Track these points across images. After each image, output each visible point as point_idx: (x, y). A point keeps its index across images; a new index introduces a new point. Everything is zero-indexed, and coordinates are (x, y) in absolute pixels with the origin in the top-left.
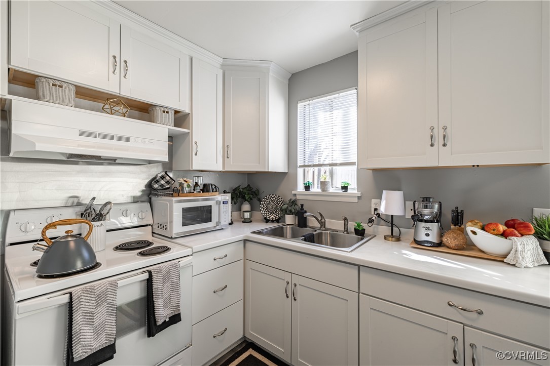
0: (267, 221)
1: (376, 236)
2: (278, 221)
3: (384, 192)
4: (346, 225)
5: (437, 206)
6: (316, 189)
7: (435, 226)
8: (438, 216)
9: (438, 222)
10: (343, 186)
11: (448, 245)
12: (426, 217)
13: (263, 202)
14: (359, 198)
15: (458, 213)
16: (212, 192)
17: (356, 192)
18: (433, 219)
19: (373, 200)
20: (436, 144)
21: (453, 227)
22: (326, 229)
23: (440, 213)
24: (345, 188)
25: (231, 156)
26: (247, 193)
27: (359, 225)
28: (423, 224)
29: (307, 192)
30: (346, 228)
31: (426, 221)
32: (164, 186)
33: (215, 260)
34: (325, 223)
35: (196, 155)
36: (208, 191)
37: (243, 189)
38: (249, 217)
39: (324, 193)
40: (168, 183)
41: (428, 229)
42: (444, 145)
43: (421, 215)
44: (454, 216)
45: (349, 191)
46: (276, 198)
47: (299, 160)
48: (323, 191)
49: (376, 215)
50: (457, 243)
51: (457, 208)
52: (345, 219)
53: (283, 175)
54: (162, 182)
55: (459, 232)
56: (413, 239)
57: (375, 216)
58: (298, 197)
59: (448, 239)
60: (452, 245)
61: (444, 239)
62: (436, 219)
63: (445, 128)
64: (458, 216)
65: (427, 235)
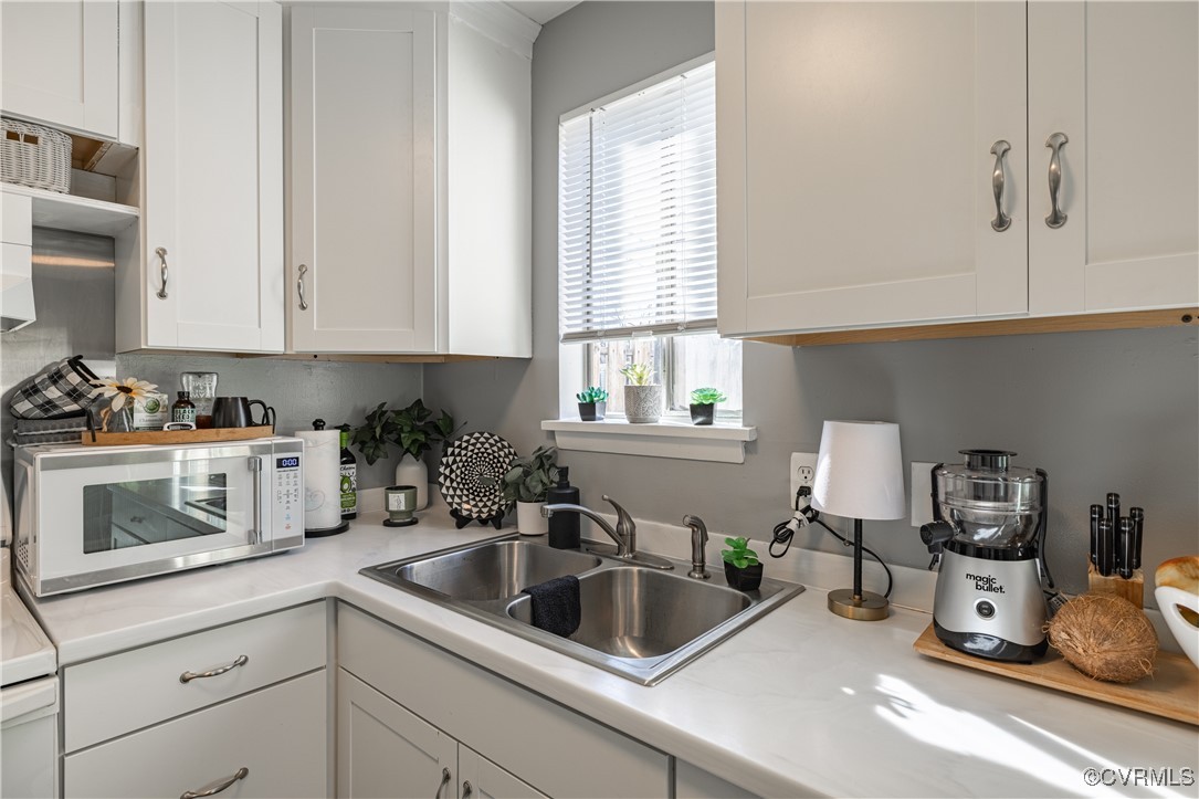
0: (462, 521)
1: (803, 590)
2: (496, 520)
3: (828, 425)
4: (699, 545)
5: (1027, 486)
6: (614, 414)
7: (1018, 575)
8: (1033, 528)
9: (1029, 554)
10: (695, 403)
11: (1073, 660)
12: (984, 534)
13: (451, 459)
14: (749, 447)
15: (1118, 519)
16: (250, 423)
17: (738, 425)
18: (1013, 542)
19: (794, 454)
20: (1017, 218)
21: (1094, 577)
22: (638, 559)
23: (1043, 515)
24: (703, 411)
25: (314, 302)
26: (406, 429)
27: (741, 549)
28: (971, 565)
29: (590, 426)
30: (699, 556)
31: (981, 552)
32: (56, 407)
33: (185, 680)
34: (633, 535)
35: (162, 295)
36: (232, 424)
37: (398, 413)
38: (403, 508)
39: (638, 429)
40: (74, 394)
41: (988, 584)
42: (1056, 219)
43: (960, 523)
44: (1100, 531)
45: (719, 423)
46: (492, 445)
47: (563, 314)
48: (634, 420)
49: (805, 511)
50: (1111, 656)
51: (1113, 498)
52: (697, 525)
53: (517, 366)
54: (53, 393)
55: (1121, 603)
56: (931, 620)
57: (799, 515)
58: (561, 442)
59: (1073, 633)
60: (1093, 661)
61: (1058, 634)
62: (1024, 543)
63: (1057, 146)
64: (1119, 532)
65: (986, 610)
